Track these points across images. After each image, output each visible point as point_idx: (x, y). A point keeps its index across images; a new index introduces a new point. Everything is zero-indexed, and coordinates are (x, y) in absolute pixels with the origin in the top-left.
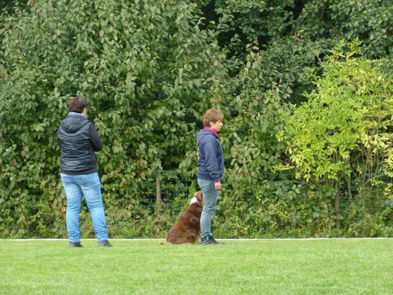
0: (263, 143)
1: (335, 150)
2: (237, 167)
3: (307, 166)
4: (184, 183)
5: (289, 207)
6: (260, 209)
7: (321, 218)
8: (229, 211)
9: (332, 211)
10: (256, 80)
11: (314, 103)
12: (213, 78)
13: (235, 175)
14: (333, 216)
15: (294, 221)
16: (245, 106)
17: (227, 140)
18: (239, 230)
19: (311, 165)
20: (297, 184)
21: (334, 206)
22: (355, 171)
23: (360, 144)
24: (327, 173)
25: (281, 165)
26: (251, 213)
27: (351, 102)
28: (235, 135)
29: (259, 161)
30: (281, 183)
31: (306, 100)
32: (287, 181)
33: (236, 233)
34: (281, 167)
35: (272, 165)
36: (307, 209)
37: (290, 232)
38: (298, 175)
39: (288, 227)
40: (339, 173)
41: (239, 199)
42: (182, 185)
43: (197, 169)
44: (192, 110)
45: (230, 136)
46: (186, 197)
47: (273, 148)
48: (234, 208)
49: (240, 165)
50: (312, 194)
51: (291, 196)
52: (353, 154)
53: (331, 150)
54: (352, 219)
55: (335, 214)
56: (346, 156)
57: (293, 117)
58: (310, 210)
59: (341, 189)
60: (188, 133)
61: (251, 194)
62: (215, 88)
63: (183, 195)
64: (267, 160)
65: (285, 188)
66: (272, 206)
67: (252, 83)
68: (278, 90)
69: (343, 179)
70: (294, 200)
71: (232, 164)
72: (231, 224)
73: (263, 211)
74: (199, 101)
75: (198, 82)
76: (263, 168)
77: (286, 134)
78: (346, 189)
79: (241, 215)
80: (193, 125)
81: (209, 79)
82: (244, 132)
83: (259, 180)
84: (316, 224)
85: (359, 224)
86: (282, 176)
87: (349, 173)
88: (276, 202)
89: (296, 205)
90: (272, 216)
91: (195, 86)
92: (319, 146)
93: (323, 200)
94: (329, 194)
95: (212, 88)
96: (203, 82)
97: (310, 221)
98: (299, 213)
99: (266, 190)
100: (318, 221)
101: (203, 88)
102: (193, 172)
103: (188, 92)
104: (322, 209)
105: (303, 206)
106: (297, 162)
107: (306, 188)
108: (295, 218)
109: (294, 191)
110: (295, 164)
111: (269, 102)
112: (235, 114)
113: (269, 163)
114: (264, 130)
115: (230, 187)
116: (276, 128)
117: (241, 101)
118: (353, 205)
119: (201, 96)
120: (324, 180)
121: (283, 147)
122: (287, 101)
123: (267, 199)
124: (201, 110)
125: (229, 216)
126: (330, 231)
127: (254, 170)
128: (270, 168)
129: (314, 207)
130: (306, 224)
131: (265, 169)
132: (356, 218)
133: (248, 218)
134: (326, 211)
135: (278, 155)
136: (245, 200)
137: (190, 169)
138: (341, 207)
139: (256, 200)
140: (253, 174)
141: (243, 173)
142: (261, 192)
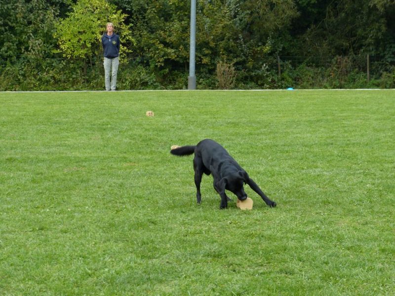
0: (45, 38)
1: (83, 42)
2: (32, 51)
3: (69, 51)
4: (4, 59)
5: (60, 72)
6: (45, 73)
7: (77, 78)
8: (29, 74)
9: (83, 74)
10: (41, 5)
11: (72, 18)
12: (18, 4)
13: (31, 56)
14: (83, 77)
15: (63, 79)
16: (35, 19)
17: (26, 37)
18: (34, 84)
19: (71, 50)
20: (64, 60)
21: (83, 71)
22: (94, 53)
23: (96, 39)
24: (80, 55)
25: (55, 50)
26: (40, 75)
27: (92, 17)
28: (31, 34)
29: (43, 48)
30: (55, 60)
31: (68, 16)
32: (59, 59)
33: (32, 86)
34: (55, 51)
35: (50, 50)
36: (69, 73)
37: (61, 85)
38: (64, 55)
39: (59, 83)
40: (86, 55)
41: (34, 68)
42: (3, 60)
43: (11, 52)
44: (7, 21)
45: (28, 35)
46: (5, 66)
47: (50, 41)
48: (31, 73)
49: (34, 50)
50: (72, 66)
51: (61, 66)
52: (92, 44)
53: (82, 42)
54: (92, 78)
55: (84, 76)
56: (89, 45)
57: (61, 26)
58: (71, 74)
59: (87, 63)
60: (5, 33)
61: (40, 65)
62: (19, 9)
63: (4, 65)
64: (47, 47)
65: (58, 62)
66: (51, 71)
67: (39, 7)
68: (53, 11)
69: (88, 57)
70: (62, 68)
71: (29, 49)
72: (29, 81)
73: (47, 74)
74: (10, 16)
75: (10, 6)
76: (45, 51)
77: (57, 34)
78: (89, 63)
79: (34, 76)
80: (7, 28)
81: (15, 5)
82: (35, 32)
83: (43, 58)
84: (74, 81)
85: (96, 81)
86: (56, 56)
87: (91, 54)
88: (53, 70)
89: (63, 71)
90: (51, 77)
91: (8, 8)
92: (75, 40)
93: (78, 68)
94: (81, 65)
95: (17, 9)
96: (12, 6)
97: (71, 79)
98: (65, 75)
99: (48, 63)
100: (75, 79)
101: (13, 9)
102: (8, 53)
103: (4, 11)
104: (77, 73)
105: (67, 72)
106: (63, 48)
107: (68, 62)
108: (63, 78)
109: (62, 64)
110: (62, 49)
111: (48, 17)
112: (30, 23)
113: (48, 49)
114: (45, 31)
115: (28, 61)
116: (52, 31)
117: (33, 17)
118: (93, 71)
119: (11, 13)
120: (78, 58)
121: (56, 41)
122: (57, 16)
123: (48, 68)
124: (12, 21)
125: (29, 76)
126: (81, 85)
127: (41, 52)
128: (49, 51)
129: (73, 72)
130: (69, 81)
131: (47, 52)
132: (95, 78)
133: (38, 78)
134: (80, 74)
135: (53, 45)
136: (37, 68)
137: (6, 52)
138: (86, 72)
139: (42, 68)
140: (41, 55)
141: (35, 54)
142: (45, 64)
